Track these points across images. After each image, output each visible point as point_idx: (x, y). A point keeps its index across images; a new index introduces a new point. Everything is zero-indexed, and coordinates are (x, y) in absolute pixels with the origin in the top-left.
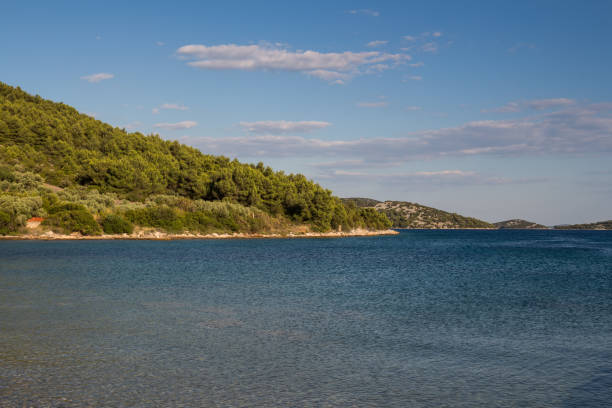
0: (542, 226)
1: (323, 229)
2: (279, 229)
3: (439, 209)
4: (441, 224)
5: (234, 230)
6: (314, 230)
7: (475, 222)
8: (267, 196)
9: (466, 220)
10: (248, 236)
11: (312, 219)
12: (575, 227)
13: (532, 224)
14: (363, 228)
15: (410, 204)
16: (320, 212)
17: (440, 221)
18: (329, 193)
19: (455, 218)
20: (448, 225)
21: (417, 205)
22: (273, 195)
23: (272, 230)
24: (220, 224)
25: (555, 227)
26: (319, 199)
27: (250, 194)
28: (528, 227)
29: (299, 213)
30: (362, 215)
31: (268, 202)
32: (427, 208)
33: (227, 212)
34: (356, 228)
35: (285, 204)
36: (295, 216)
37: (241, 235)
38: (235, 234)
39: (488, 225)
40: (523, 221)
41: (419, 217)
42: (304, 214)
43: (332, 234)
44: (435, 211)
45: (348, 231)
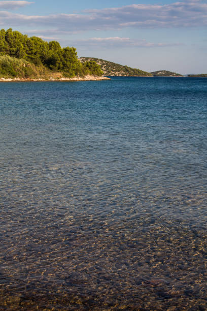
0: (180, 75)
1: (71, 75)
2: (42, 75)
3: (116, 63)
4: (117, 73)
5: (14, 75)
6: (66, 76)
7: (139, 72)
8: (29, 52)
9: (134, 70)
10: (23, 79)
11: (63, 68)
12: (201, 75)
13: (174, 73)
14: (90, 75)
15: (97, 59)
16: (68, 63)
17: (116, 71)
18: (74, 50)
19: (126, 69)
20: (122, 74)
21: (101, 60)
22: (34, 51)
23: (38, 76)
24: (5, 71)
25: (189, 76)
26: (68, 54)
27: (18, 50)
28: (171, 76)
29: (54, 64)
30: (87, 66)
31: (30, 56)
32: (108, 62)
33: (9, 63)
34: (87, 75)
35: (42, 57)
36: (51, 66)
37: (19, 79)
38: (15, 79)
39: (148, 74)
40: (167, 72)
41: (103, 68)
42: (57, 65)
43: (75, 79)
44: (113, 64)
45: (83, 77)
